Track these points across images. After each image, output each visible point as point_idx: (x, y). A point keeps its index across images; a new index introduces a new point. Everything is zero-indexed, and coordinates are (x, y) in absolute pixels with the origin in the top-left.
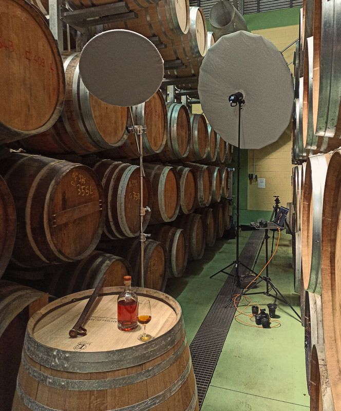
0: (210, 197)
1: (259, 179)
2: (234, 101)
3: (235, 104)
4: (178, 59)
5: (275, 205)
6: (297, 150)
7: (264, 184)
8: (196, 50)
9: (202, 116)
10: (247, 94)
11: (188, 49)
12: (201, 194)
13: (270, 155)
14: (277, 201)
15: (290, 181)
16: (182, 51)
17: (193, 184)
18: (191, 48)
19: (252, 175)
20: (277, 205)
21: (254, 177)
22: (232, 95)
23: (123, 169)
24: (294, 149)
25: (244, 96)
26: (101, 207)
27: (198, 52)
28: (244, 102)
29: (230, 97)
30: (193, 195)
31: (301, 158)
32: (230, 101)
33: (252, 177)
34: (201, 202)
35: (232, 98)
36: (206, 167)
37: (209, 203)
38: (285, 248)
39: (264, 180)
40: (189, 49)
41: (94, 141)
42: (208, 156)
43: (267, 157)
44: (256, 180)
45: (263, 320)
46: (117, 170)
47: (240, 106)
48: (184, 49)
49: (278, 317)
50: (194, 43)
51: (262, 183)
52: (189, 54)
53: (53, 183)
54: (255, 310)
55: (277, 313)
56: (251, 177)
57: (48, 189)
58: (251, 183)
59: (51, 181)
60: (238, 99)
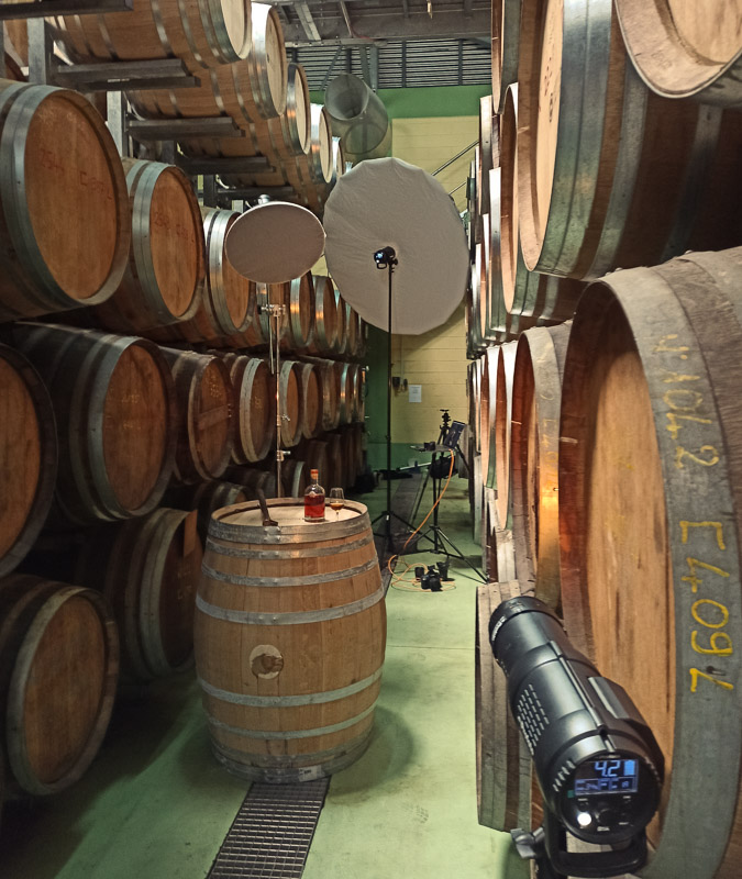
0: (338, 415)
1: (410, 387)
2: (382, 260)
3: (383, 265)
4: (288, 184)
5: (442, 424)
6: (475, 338)
7: (419, 394)
8: (317, 173)
9: (328, 281)
10: (402, 251)
11: (305, 171)
12: (327, 407)
13: (429, 343)
14: (446, 418)
15: (464, 388)
16: (296, 173)
17: (316, 392)
18: (310, 169)
19: (398, 379)
20: (446, 425)
21: (402, 382)
22: (379, 252)
23: (243, 364)
24: (469, 334)
25: (396, 252)
26: (229, 413)
27: (322, 175)
28: (396, 262)
29: (376, 254)
30: (316, 408)
31: (480, 350)
32: (376, 259)
33: (399, 383)
34: (325, 421)
35: (380, 255)
36: (333, 362)
37: (336, 424)
38: (458, 502)
39: (419, 388)
40: (307, 170)
41: (220, 326)
42: (337, 347)
43: (425, 347)
44: (406, 389)
45: (432, 582)
46: (235, 366)
47: (391, 268)
48: (299, 170)
49: (452, 580)
50: (315, 162)
51: (415, 393)
52: (307, 179)
53: (194, 378)
54: (419, 572)
55: (449, 576)
56: (396, 382)
57: (190, 385)
58: (396, 395)
59: (192, 376)
60: (388, 258)
